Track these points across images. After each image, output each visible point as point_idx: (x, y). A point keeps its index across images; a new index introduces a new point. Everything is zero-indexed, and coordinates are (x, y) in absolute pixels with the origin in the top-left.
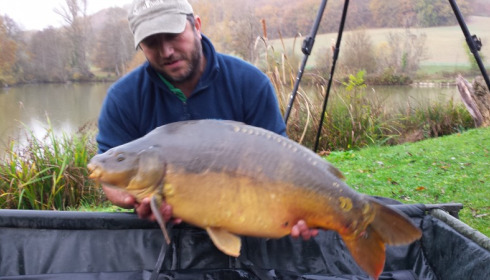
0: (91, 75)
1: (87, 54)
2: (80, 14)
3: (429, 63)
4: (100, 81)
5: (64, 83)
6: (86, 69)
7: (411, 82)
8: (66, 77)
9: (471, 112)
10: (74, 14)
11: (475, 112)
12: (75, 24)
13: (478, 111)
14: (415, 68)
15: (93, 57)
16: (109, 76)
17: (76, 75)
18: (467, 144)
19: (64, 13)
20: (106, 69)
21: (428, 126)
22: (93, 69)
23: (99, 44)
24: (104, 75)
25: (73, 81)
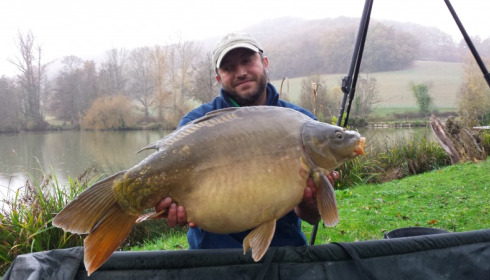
0: (46, 124)
1: (42, 103)
2: (34, 63)
3: (382, 105)
4: (54, 129)
5: (17, 132)
6: (41, 118)
7: (366, 124)
8: (19, 127)
9: (447, 149)
10: (29, 63)
11: (450, 149)
12: (29, 73)
13: (453, 148)
14: (368, 111)
15: (48, 105)
16: (64, 124)
17: (30, 124)
18: (452, 179)
19: (18, 63)
20: (61, 118)
21: (406, 163)
22: (49, 118)
23: (54, 92)
24: (60, 123)
25: (27, 130)
